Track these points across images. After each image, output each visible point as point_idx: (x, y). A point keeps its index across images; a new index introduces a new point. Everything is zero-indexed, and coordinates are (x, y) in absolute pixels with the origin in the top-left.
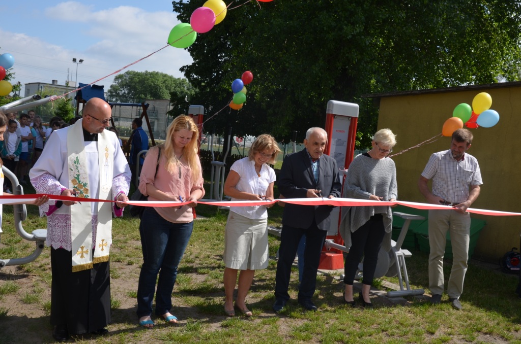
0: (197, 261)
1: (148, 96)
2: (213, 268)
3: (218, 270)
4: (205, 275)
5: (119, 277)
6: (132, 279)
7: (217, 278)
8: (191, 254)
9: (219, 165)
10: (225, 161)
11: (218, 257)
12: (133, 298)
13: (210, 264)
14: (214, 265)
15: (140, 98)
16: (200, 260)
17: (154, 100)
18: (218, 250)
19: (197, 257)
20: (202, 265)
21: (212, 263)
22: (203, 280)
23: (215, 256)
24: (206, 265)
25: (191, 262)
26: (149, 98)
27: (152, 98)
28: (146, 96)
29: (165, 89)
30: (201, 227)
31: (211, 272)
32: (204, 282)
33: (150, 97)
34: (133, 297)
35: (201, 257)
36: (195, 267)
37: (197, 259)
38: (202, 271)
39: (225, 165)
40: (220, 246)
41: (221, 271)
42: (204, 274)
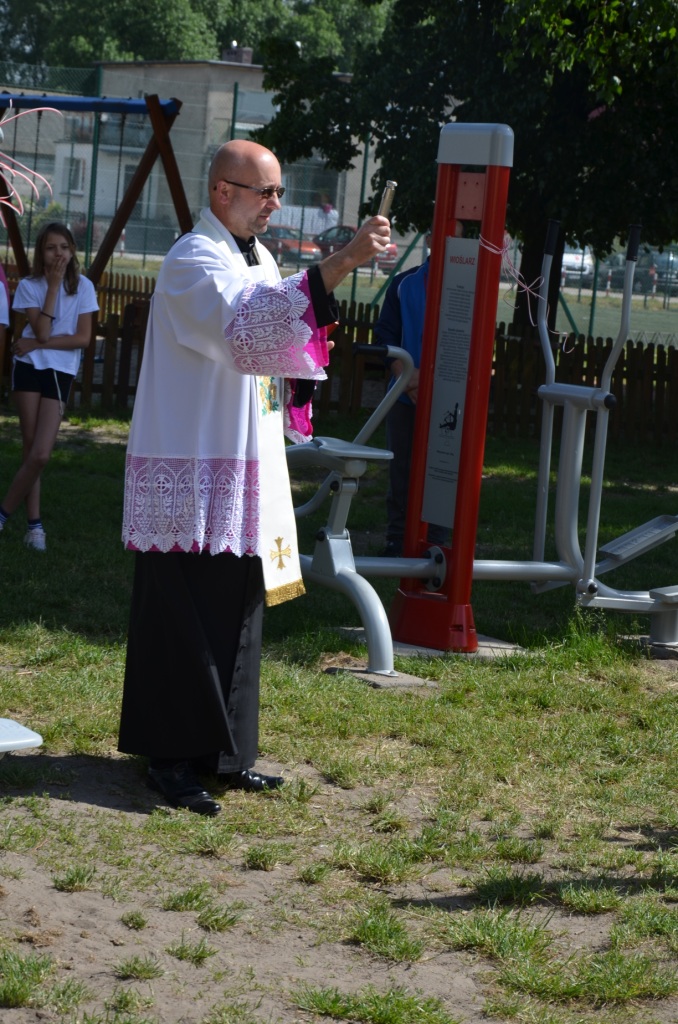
0: (551, 855)
1: (111, 46)
2: (634, 886)
3: (657, 895)
4: (603, 918)
5: (232, 921)
6: (288, 934)
7: (659, 932)
8: (515, 821)
9: (580, 404)
10: (607, 380)
11: (637, 836)
12: (329, 1020)
13: (613, 868)
14: (628, 871)
15: (70, 58)
16: (562, 850)
17: (136, 65)
18: (623, 802)
19: (546, 834)
20: (574, 869)
21: (621, 865)
22: (597, 942)
23: (619, 829)
24: (595, 871)
25: (524, 857)
26: (114, 56)
27: (129, 57)
28: (98, 46)
29: (189, 10)
30: (514, 696)
31: (626, 902)
32: (604, 948)
33: (120, 49)
34: (327, 1014)
35: (562, 832)
36: (548, 879)
37: (546, 843)
38: (586, 897)
39: (608, 400)
40: (627, 783)
41: (669, 900)
42: (594, 912)
